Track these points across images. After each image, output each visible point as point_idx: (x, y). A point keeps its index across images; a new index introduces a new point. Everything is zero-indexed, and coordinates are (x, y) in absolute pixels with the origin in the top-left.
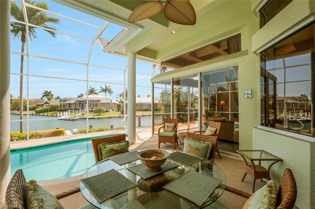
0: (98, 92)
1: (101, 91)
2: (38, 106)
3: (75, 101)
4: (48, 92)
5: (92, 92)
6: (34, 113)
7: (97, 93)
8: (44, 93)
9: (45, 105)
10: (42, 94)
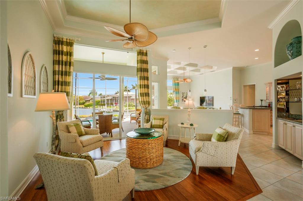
0: (130, 90)
1: (132, 88)
2: (86, 101)
3: (112, 97)
6: (84, 107)
9: (91, 100)
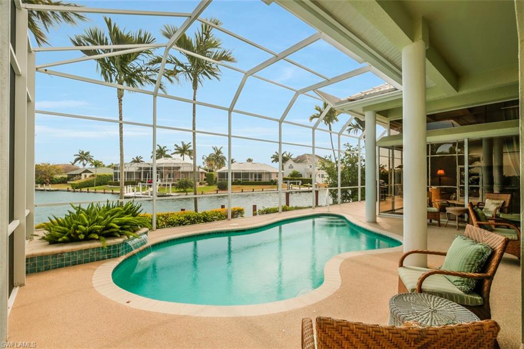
0: (172, 154)
1: (176, 151)
2: (69, 175)
4: (84, 153)
5: (161, 153)
6: (70, 188)
7: (170, 155)
8: (77, 155)
10: (75, 155)
